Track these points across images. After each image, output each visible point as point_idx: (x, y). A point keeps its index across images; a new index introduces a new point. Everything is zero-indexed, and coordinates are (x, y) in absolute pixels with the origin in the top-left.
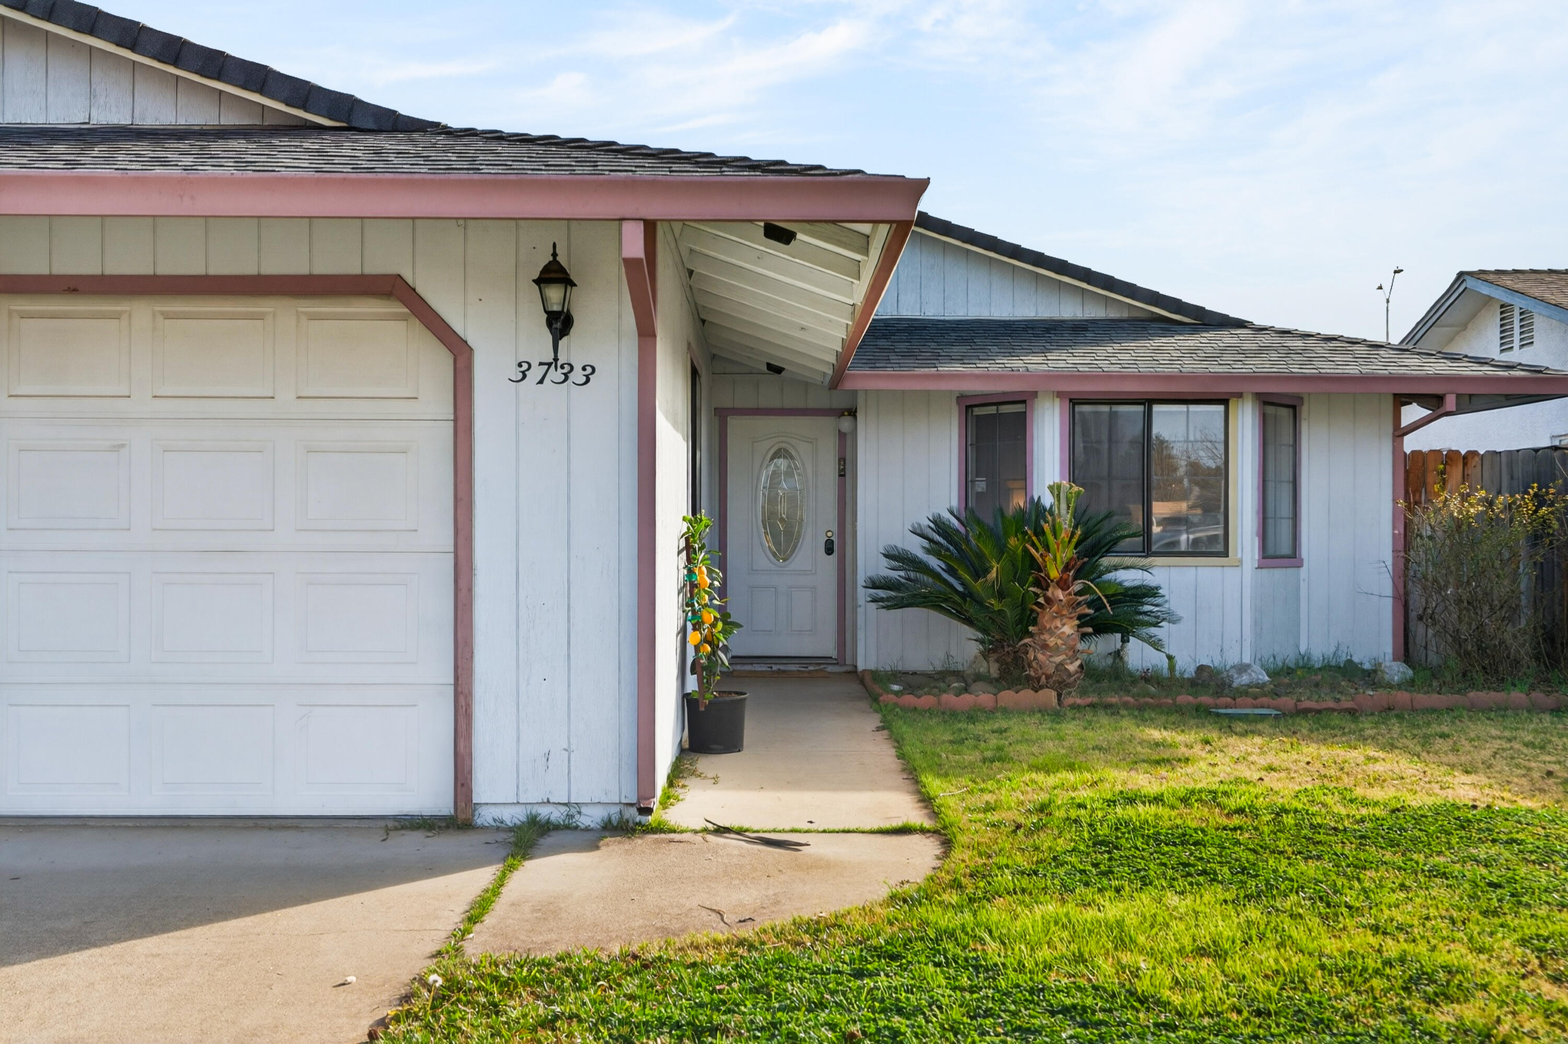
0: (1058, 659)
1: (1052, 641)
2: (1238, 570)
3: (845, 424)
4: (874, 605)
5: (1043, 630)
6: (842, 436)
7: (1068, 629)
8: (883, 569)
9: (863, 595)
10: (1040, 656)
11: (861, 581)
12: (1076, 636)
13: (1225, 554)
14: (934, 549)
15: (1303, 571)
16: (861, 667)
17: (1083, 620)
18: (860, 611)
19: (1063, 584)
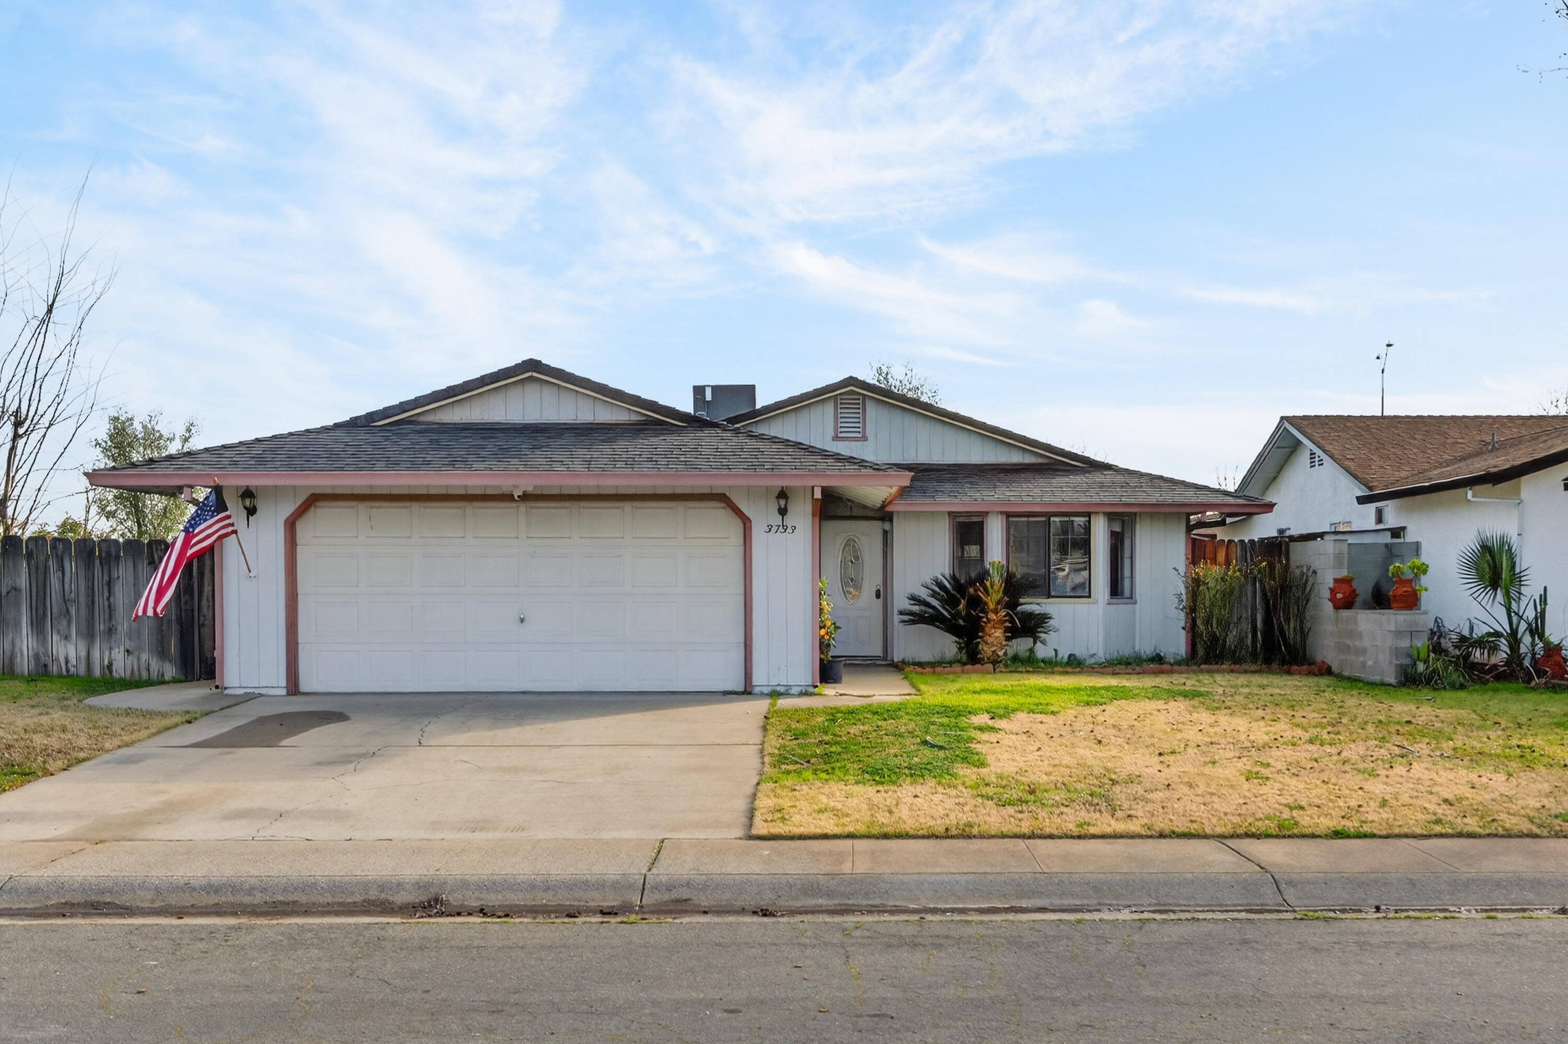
0: (993, 649)
1: (990, 640)
2: (1096, 605)
3: (887, 526)
4: (902, 624)
5: (986, 634)
6: (885, 533)
7: (999, 633)
8: (907, 605)
9: (897, 618)
10: (985, 649)
11: (896, 612)
12: (1003, 638)
13: (1089, 597)
14: (934, 595)
15: (1137, 606)
16: (896, 660)
17: (1006, 630)
18: (896, 628)
19: (996, 612)
